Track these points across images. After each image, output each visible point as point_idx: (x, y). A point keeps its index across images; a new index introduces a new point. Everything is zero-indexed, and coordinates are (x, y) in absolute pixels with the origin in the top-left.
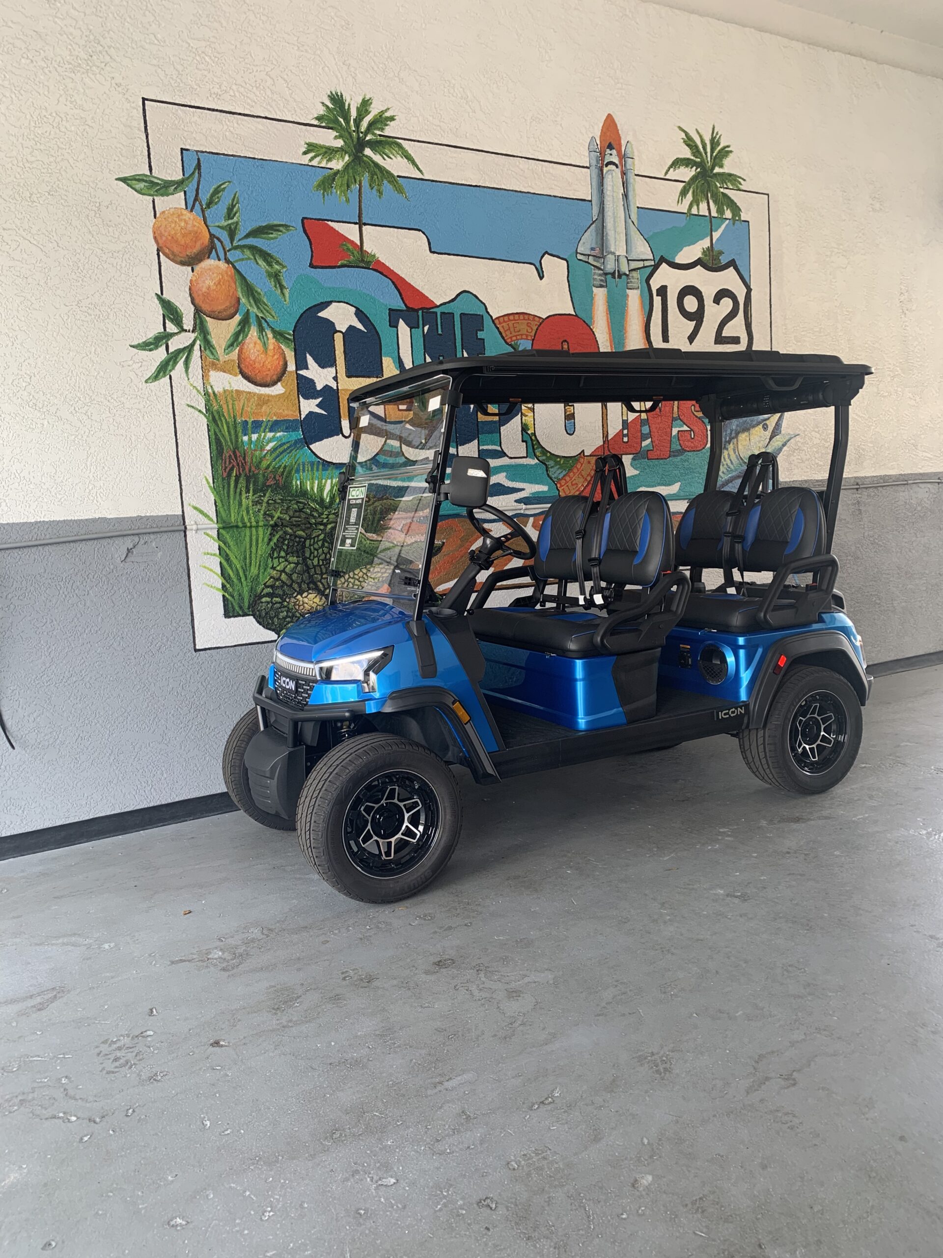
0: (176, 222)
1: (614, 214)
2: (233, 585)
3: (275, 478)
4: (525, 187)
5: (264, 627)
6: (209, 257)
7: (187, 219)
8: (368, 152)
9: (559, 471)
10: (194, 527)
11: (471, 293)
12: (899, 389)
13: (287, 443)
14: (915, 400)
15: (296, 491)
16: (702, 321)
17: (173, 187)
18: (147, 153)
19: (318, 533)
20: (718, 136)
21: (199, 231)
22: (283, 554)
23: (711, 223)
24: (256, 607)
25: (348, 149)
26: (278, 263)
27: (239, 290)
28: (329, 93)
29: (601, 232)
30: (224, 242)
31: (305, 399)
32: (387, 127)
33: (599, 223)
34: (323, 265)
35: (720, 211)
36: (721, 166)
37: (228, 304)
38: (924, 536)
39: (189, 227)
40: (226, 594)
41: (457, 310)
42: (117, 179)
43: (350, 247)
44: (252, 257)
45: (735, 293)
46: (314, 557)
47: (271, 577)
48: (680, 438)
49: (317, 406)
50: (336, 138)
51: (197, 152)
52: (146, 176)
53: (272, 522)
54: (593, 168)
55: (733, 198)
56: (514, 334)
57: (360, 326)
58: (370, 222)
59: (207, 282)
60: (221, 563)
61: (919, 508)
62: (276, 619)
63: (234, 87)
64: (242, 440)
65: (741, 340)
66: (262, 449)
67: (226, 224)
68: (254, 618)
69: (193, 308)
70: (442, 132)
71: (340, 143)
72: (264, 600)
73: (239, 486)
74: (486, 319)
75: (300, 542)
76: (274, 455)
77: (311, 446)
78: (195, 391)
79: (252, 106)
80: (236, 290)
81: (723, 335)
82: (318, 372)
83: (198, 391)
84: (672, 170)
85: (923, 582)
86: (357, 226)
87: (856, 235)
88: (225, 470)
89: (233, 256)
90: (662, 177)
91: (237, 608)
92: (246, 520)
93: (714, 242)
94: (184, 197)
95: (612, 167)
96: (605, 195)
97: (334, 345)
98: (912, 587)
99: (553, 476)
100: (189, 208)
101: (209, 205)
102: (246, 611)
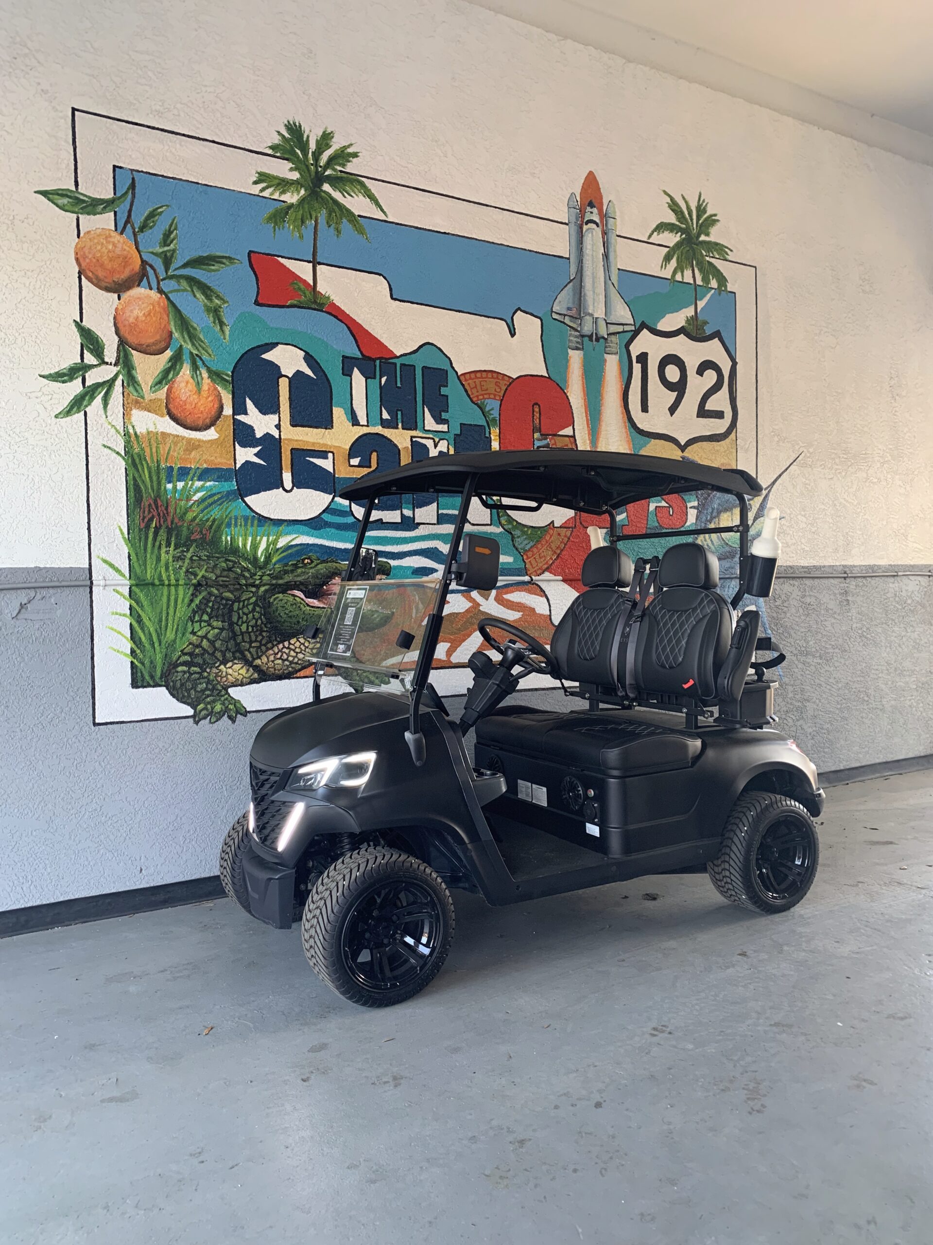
0: (102, 244)
1: (593, 274)
2: (144, 651)
3: (201, 532)
4: (498, 239)
5: (178, 700)
6: (139, 285)
7: (116, 242)
8: (326, 187)
9: (526, 542)
10: (102, 583)
11: (435, 346)
12: (889, 476)
13: (218, 493)
14: (905, 489)
15: (226, 548)
16: (685, 392)
17: (102, 206)
18: (73, 167)
19: (248, 596)
20: (704, 204)
21: (129, 256)
22: (205, 617)
23: (696, 292)
24: (169, 677)
25: (304, 184)
26: (218, 297)
27: (172, 323)
28: (286, 123)
29: (578, 291)
30: (158, 270)
31: (241, 446)
32: (349, 164)
33: (577, 281)
34: (270, 303)
35: (706, 280)
36: (707, 235)
37: (158, 337)
38: (915, 631)
39: (118, 251)
40: (135, 661)
41: (419, 363)
42: (35, 192)
43: (302, 287)
44: (189, 289)
45: (720, 365)
46: (243, 622)
47: (190, 644)
48: (658, 514)
49: (255, 455)
50: (291, 169)
51: (132, 170)
52: (71, 191)
53: (194, 581)
54: (572, 225)
55: (719, 267)
56: (481, 392)
57: (309, 372)
58: (325, 262)
59: (137, 312)
60: (131, 624)
61: (909, 601)
62: (193, 692)
63: (179, 106)
64: (165, 487)
65: (725, 415)
66: (188, 499)
67: (161, 250)
68: (167, 689)
69: (116, 339)
70: (410, 174)
71: (295, 176)
72: (180, 669)
73: (159, 538)
74: (451, 373)
75: (226, 604)
76: (202, 507)
77: (246, 499)
78: (113, 430)
79: (198, 128)
80: (169, 323)
81: (706, 408)
82: (259, 417)
83: (117, 431)
84: (655, 233)
85: (913, 679)
86: (311, 264)
87: (846, 315)
88: (143, 519)
89: (166, 286)
90: (646, 240)
91: (147, 677)
92: (164, 577)
93: (698, 311)
94: (113, 218)
95: (593, 226)
96: (584, 254)
97: (279, 390)
98: (902, 684)
99: (519, 547)
100: (119, 230)
101: (142, 229)
102: (158, 680)
